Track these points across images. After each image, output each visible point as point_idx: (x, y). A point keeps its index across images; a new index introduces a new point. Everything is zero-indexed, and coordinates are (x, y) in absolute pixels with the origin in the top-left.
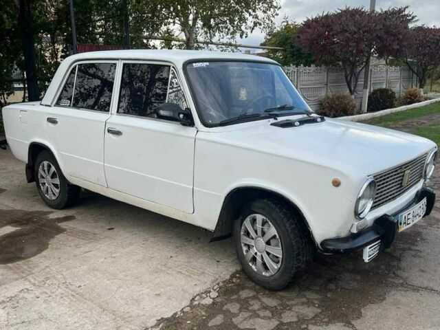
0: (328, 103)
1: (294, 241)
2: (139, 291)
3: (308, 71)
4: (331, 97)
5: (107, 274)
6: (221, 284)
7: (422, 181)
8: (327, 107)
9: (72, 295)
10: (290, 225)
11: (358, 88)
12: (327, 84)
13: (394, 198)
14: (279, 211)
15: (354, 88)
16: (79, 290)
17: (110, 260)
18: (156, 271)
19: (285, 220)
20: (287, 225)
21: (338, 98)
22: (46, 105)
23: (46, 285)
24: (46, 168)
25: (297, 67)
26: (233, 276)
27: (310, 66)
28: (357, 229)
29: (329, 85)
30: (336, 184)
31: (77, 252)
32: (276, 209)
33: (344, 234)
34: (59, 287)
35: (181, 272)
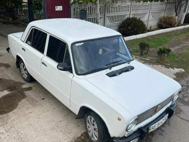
0: (164, 20)
1: (102, 134)
2: (43, 140)
3: (156, 4)
4: (166, 17)
5: (34, 128)
6: (76, 139)
7: (171, 102)
8: (163, 22)
9: (18, 139)
10: (102, 127)
11: (181, 12)
12: (165, 10)
13: (151, 116)
14: (99, 120)
15: (179, 11)
16: (21, 136)
17: (38, 119)
18: (53, 129)
19: (101, 124)
20: (101, 127)
21: (169, 18)
22: (22, 41)
23: (10, 131)
24: (22, 66)
25: (151, 2)
26: (82, 135)
27: (158, 2)
28: (127, 135)
29: (166, 10)
30: (119, 119)
31: (27, 112)
32: (98, 119)
33: (121, 136)
34: (14, 133)
35: (62, 131)
